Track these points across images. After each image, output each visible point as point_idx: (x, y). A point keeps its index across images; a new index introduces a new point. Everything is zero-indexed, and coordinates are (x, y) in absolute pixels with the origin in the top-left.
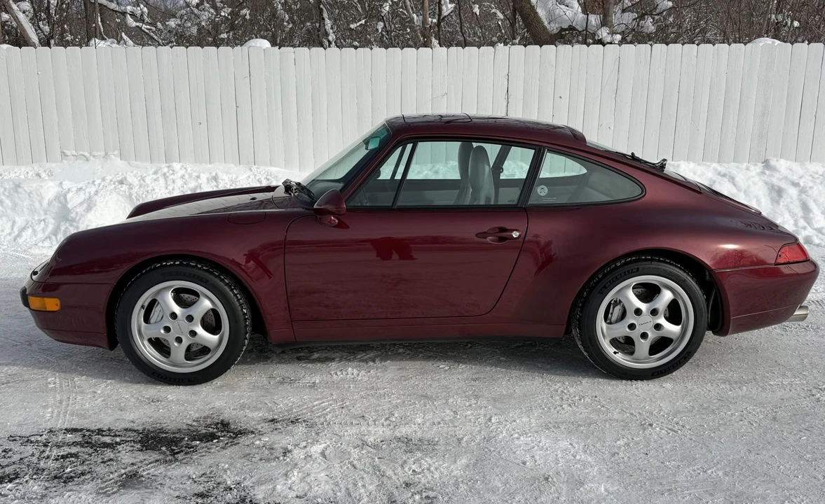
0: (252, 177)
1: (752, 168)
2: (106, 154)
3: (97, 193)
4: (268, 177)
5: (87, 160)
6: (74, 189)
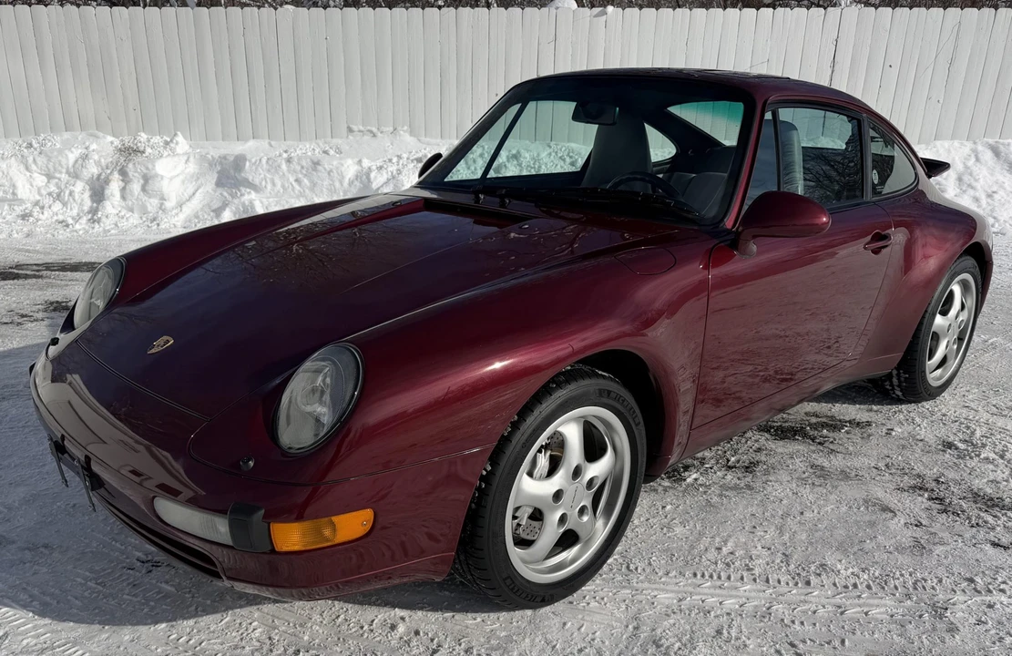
0: (553, 154)
2: (395, 129)
3: (399, 172)
4: (571, 154)
5: (374, 136)
6: (374, 168)
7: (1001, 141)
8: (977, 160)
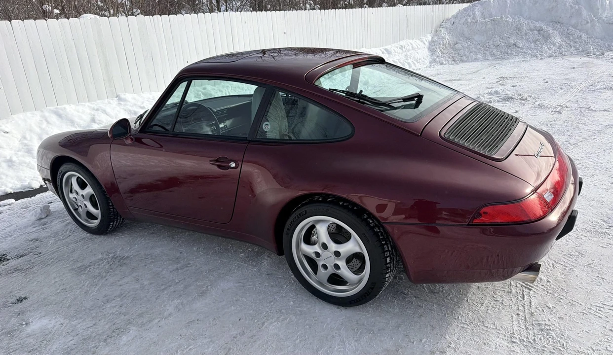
1: (112, 102)
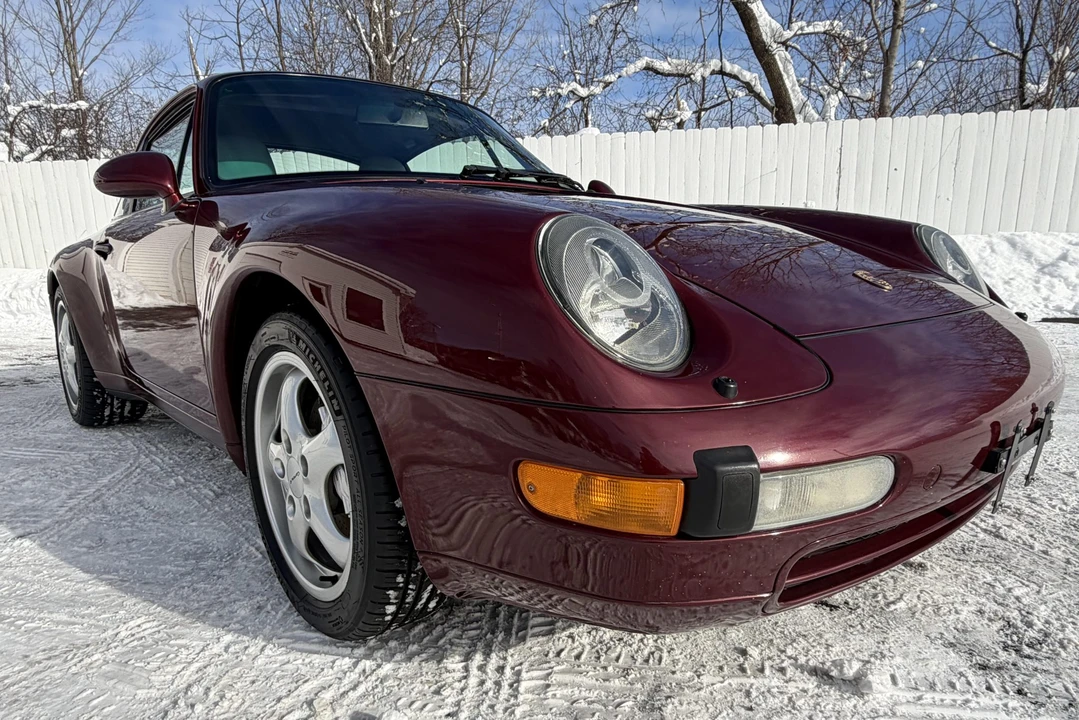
7: (1017, 233)
8: (993, 251)
